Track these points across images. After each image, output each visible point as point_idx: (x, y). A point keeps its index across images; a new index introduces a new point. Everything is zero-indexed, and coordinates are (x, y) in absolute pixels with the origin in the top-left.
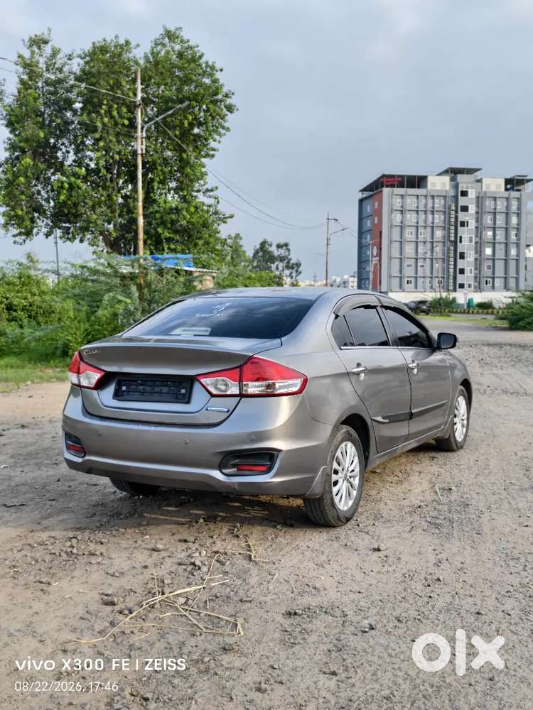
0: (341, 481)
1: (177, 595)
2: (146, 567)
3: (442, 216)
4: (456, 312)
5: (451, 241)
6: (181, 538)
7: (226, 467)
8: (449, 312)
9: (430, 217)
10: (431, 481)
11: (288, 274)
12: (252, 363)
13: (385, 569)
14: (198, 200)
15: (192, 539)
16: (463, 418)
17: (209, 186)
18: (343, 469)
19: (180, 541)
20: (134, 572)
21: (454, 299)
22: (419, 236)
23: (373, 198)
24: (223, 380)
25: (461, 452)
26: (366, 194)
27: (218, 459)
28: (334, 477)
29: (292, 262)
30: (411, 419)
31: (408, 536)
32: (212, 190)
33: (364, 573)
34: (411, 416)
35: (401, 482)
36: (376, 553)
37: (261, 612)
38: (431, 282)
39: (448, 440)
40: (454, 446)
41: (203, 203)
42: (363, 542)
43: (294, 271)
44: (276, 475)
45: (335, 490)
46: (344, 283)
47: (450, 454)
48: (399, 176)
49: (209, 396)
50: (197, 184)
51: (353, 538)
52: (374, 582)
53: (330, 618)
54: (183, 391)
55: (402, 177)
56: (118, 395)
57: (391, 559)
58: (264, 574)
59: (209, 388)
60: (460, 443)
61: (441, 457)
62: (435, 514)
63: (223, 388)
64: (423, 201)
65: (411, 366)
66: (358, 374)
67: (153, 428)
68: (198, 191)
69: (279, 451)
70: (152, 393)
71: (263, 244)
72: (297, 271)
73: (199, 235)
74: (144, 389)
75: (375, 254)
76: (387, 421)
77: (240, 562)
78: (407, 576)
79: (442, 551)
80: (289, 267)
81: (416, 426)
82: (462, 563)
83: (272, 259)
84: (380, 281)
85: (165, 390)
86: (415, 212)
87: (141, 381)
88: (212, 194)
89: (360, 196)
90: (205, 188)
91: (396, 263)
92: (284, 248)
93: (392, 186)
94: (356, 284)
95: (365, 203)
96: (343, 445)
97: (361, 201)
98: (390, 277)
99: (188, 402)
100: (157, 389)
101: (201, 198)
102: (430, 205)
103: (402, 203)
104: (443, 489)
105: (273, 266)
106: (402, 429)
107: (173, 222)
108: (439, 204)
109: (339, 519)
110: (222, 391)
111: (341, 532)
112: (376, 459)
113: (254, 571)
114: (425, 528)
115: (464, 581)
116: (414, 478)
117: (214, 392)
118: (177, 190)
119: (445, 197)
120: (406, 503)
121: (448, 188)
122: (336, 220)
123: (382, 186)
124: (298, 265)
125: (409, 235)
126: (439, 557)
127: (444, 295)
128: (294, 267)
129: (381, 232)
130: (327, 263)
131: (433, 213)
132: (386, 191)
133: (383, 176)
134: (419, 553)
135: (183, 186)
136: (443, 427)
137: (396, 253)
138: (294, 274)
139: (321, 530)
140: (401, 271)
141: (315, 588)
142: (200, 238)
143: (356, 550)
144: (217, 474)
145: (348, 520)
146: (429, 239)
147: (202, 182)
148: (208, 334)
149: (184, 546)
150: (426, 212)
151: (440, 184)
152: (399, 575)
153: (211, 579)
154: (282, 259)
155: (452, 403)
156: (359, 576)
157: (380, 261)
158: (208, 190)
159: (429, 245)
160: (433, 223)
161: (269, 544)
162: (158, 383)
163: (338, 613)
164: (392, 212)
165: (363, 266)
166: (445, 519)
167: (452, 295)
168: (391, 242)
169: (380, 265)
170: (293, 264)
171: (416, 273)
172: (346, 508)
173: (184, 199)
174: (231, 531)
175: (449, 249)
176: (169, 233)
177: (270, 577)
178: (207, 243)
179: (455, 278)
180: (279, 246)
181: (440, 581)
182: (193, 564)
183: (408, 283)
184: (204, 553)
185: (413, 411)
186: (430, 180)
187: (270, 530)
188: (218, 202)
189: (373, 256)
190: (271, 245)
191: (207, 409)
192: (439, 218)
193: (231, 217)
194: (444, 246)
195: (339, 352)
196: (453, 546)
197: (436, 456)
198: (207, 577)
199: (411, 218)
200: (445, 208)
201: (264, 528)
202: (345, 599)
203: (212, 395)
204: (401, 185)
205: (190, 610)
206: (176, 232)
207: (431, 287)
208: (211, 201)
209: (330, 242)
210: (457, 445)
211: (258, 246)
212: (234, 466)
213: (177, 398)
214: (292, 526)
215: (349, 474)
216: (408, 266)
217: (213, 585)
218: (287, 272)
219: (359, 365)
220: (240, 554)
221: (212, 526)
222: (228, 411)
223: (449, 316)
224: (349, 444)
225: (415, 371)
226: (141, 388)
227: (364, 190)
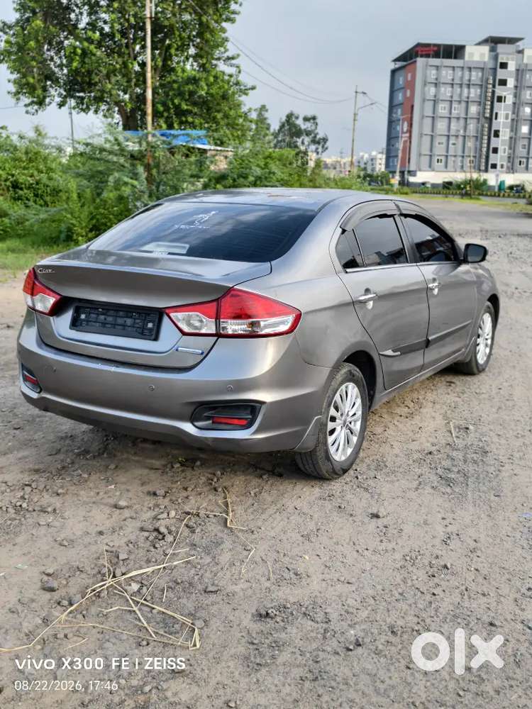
0: (338, 429)
1: (131, 577)
2: (101, 533)
3: (479, 90)
4: (487, 195)
5: (486, 118)
6: (150, 489)
7: (197, 421)
8: (479, 194)
9: (466, 90)
10: (445, 417)
11: (314, 150)
12: (232, 296)
13: (383, 546)
14: (218, 69)
15: (161, 492)
16: (487, 337)
17: (229, 54)
18: (342, 415)
19: (149, 493)
20: (87, 540)
21: (485, 181)
22: (453, 111)
23: (407, 68)
24: (198, 316)
25: (482, 376)
26: (399, 64)
27: (190, 409)
28: (330, 425)
29: (318, 137)
30: (427, 347)
31: (412, 495)
32: (233, 58)
33: (358, 551)
34: (428, 343)
35: (411, 416)
36: (375, 520)
37: (227, 609)
38: (462, 162)
39: (469, 364)
40: (475, 370)
41: (224, 73)
42: (359, 502)
43: (320, 147)
44: (257, 431)
45: (330, 439)
46: (372, 160)
47: (469, 379)
48: (435, 45)
49: (180, 334)
50: (218, 52)
51: (349, 496)
52: (368, 567)
53: (310, 623)
54: (150, 325)
55: (438, 46)
56: (75, 324)
57: (391, 531)
58: (240, 548)
59: (180, 325)
60: (482, 365)
61: (459, 381)
62: (447, 463)
63: (197, 324)
64: (459, 73)
65: (430, 285)
66: (364, 302)
67: (113, 369)
68: (219, 59)
69: (262, 403)
70: (114, 325)
71: (289, 116)
72: (323, 147)
73: (218, 108)
74: (105, 319)
75: (405, 129)
76: (399, 353)
77: (214, 528)
78: (408, 558)
79: (452, 522)
80: (314, 141)
81: (432, 354)
82: (475, 541)
83: (298, 133)
84: (409, 159)
85: (129, 321)
86: (450, 86)
87: (103, 309)
88: (233, 62)
89: (393, 66)
90: (226, 55)
91: (426, 140)
92: (312, 121)
93: (428, 56)
94: (383, 161)
95: (397, 74)
96: (343, 387)
97: (394, 72)
98: (420, 155)
99: (156, 339)
100: (120, 321)
101: (222, 67)
102: (467, 77)
103: (437, 74)
104: (459, 428)
105: (299, 141)
106: (417, 359)
107: (192, 93)
108: (476, 76)
109: (335, 472)
110: (196, 328)
111: (336, 486)
112: (381, 397)
113: (227, 544)
114: (435, 484)
115: (477, 570)
116: (427, 410)
117: (186, 329)
118: (196, 57)
119: (483, 69)
120: (414, 446)
121: (486, 59)
122: (365, 93)
123: (416, 56)
124: (325, 140)
125: (442, 109)
126: (450, 529)
127: (475, 176)
128: (321, 142)
129: (412, 106)
130: (353, 141)
131: (469, 86)
132: (420, 61)
133: (418, 45)
134: (426, 523)
135: (203, 53)
136: (463, 350)
137: (427, 130)
138: (320, 150)
139: (313, 483)
140: (431, 150)
141: (296, 574)
142: (218, 111)
143: (351, 515)
144: (188, 427)
145: (345, 471)
146: (463, 115)
147: (222, 49)
148: (185, 252)
149: (151, 501)
150: (461, 85)
151: (477, 54)
152: (398, 556)
153: (174, 554)
154: (308, 133)
155: (476, 322)
156: (351, 557)
157: (410, 137)
158: (229, 58)
159: (462, 122)
160: (468, 98)
161: (251, 501)
162: (121, 313)
163: (320, 616)
164: (425, 85)
165: (392, 142)
166: (459, 472)
167: (484, 176)
168: (423, 117)
169: (410, 142)
170: (320, 139)
171: (447, 151)
172: (343, 459)
173: (203, 66)
174: (209, 482)
175: (483, 126)
176: (187, 105)
177: (245, 553)
178: (226, 116)
179: (487, 157)
180: (306, 119)
181: (448, 569)
182: (157, 530)
183: (438, 162)
184: (173, 513)
185: (430, 338)
186: (468, 50)
187: (255, 481)
188: (240, 72)
189: (403, 133)
190: (297, 118)
191: (177, 350)
192: (474, 93)
193: (253, 88)
194: (478, 123)
195: (343, 275)
196: (466, 514)
197: (453, 380)
198: (171, 551)
199: (446, 92)
200: (482, 82)
201: (248, 477)
202: (331, 593)
203: (184, 334)
204: (437, 55)
205: (142, 604)
206: (195, 104)
207: (462, 167)
208: (232, 70)
209: (358, 118)
210: (478, 368)
211: (284, 119)
212: (208, 418)
213: (142, 333)
214: (280, 475)
215: (349, 419)
216: (439, 143)
217: (175, 563)
218: (313, 147)
219: (367, 291)
220: (215, 516)
221: (189, 473)
222: (202, 353)
223: (478, 199)
224: (351, 385)
225: (436, 292)
226: (102, 317)
227: (396, 60)
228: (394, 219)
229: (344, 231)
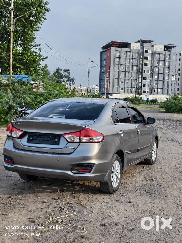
0: (114, 176)
1: (58, 219)
2: (42, 209)
3: (137, 61)
4: (142, 104)
5: (140, 72)
6: (52, 198)
7: (73, 170)
8: (139, 103)
9: (131, 61)
10: (144, 177)
11: (69, 84)
12: (85, 130)
13: (134, 209)
14: (31, 50)
15: (57, 198)
16: (155, 151)
17: (36, 44)
18: (115, 171)
19: (52, 199)
20: (38, 210)
21: (141, 98)
22: (126, 69)
23: (107, 51)
24: (73, 136)
25: (154, 165)
26: (104, 50)
27: (71, 167)
28: (112, 174)
29: (70, 78)
30: (138, 152)
31: (140, 197)
32: (38, 46)
33: (126, 211)
34: (138, 150)
35: (132, 177)
36: (129, 203)
37: (91, 225)
38: (131, 90)
39: (150, 160)
40: (152, 163)
41: (34, 51)
42: (123, 199)
43: (71, 82)
44: (93, 173)
45: (112, 179)
46: (93, 88)
47: (150, 166)
48: (118, 42)
49: (67, 142)
50: (31, 43)
51: (119, 198)
52: (131, 214)
53: (117, 226)
54: (56, 140)
55: (120, 43)
56: (29, 141)
57: (135, 206)
58: (89, 211)
59: (67, 139)
60: (154, 161)
61: (147, 167)
62: (148, 189)
63: (73, 139)
64: (128, 54)
65: (138, 131)
66: (120, 134)
67: (44, 155)
68: (32, 46)
69: (94, 164)
70: (43, 141)
71: (58, 70)
72: (73, 82)
73: (31, 66)
74: (40, 139)
75: (107, 76)
76: (130, 152)
77: (79, 207)
78: (142, 212)
79: (153, 203)
80: (69, 80)
81: (140, 154)
82: (162, 207)
83: (62, 77)
84: (109, 88)
85: (49, 139)
86: (125, 59)
87: (39, 136)
88: (38, 47)
89: (101, 50)
90: (35, 44)
91: (116, 81)
92: (67, 72)
93: (116, 47)
94: (98, 89)
95: (103, 53)
96: (115, 162)
97: (102, 52)
98: (114, 87)
99: (58, 144)
100: (45, 139)
101: (33, 49)
102: (131, 56)
103: (120, 54)
104: (150, 180)
105: (62, 80)
106: (135, 156)
107: (19, 59)
108: (135, 55)
109: (113, 191)
110: (72, 140)
111: (114, 195)
112: (126, 167)
113: (85, 210)
114: (146, 194)
115: (164, 214)
116: (138, 175)
117: (69, 141)
118: (21, 45)
119: (138, 52)
120: (137, 185)
121: (139, 49)
122: (93, 62)
123: (111, 47)
124: (73, 80)
125: (122, 69)
126: (153, 205)
127: (137, 96)
128: (72, 81)
129: (110, 67)
130: (88, 80)
131: (133, 59)
132: (113, 49)
133: (112, 42)
134: (145, 203)
135: (25, 43)
136: (148, 155)
137: (116, 76)
138: (71, 84)
139: (106, 195)
140: (118, 85)
141: (109, 216)
142: (32, 67)
143: (121, 202)
144: (70, 173)
145: (116, 191)
146: (131, 71)
147: (33, 42)
148: (64, 117)
149: (55, 201)
150: (129, 59)
151: (136, 46)
152: (139, 211)
153: (69, 213)
154: (66, 77)
155: (152, 145)
156: (125, 212)
157: (109, 79)
158: (36, 46)
159: (130, 73)
160: (132, 64)
161: (87, 200)
162: (46, 137)
163: (120, 225)
164: (115, 58)
165: (102, 81)
166: (152, 191)
167: (141, 96)
168: (114, 71)
169: (109, 81)
170: (71, 79)
171: (125, 86)
172: (115, 187)
173: (25, 49)
174: (71, 195)
175: (139, 75)
176: (18, 64)
177: (91, 212)
178: (35, 69)
179: (141, 88)
180: (65, 71)
181: (155, 213)
182: (61, 207)
183: (121, 90)
184: (63, 203)
185: (139, 149)
186: (132, 44)
187: (86, 195)
188: (40, 51)
189: (106, 78)
190: (61, 70)
191: (66, 148)
192: (135, 62)
193: (46, 58)
194: (137, 74)
195: (114, 125)
196: (157, 201)
197: (145, 166)
198: (67, 212)
199: (123, 61)
200: (138, 57)
201: (84, 194)
202: (121, 220)
203: (69, 142)
204: (119, 46)
205: (65, 224)
206: (21, 64)
207: (131, 92)
208: (37, 51)
209: (90, 71)
210: (153, 162)
211: (56, 71)
212: (76, 170)
213: (54, 143)
214: (94, 193)
215: (117, 173)
216: (121, 82)
217: (71, 215)
218: (68, 83)
219: (121, 131)
220: (77, 204)
221: (63, 193)
222: (75, 148)
223: (139, 105)
224: (117, 162)
225: (140, 133)
226: (39, 138)
227: (102, 48)
228: (126, 108)
229: (113, 111)
